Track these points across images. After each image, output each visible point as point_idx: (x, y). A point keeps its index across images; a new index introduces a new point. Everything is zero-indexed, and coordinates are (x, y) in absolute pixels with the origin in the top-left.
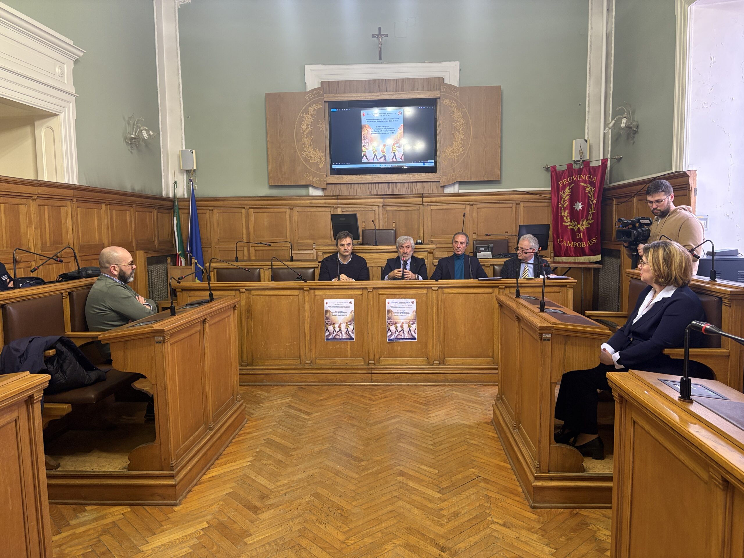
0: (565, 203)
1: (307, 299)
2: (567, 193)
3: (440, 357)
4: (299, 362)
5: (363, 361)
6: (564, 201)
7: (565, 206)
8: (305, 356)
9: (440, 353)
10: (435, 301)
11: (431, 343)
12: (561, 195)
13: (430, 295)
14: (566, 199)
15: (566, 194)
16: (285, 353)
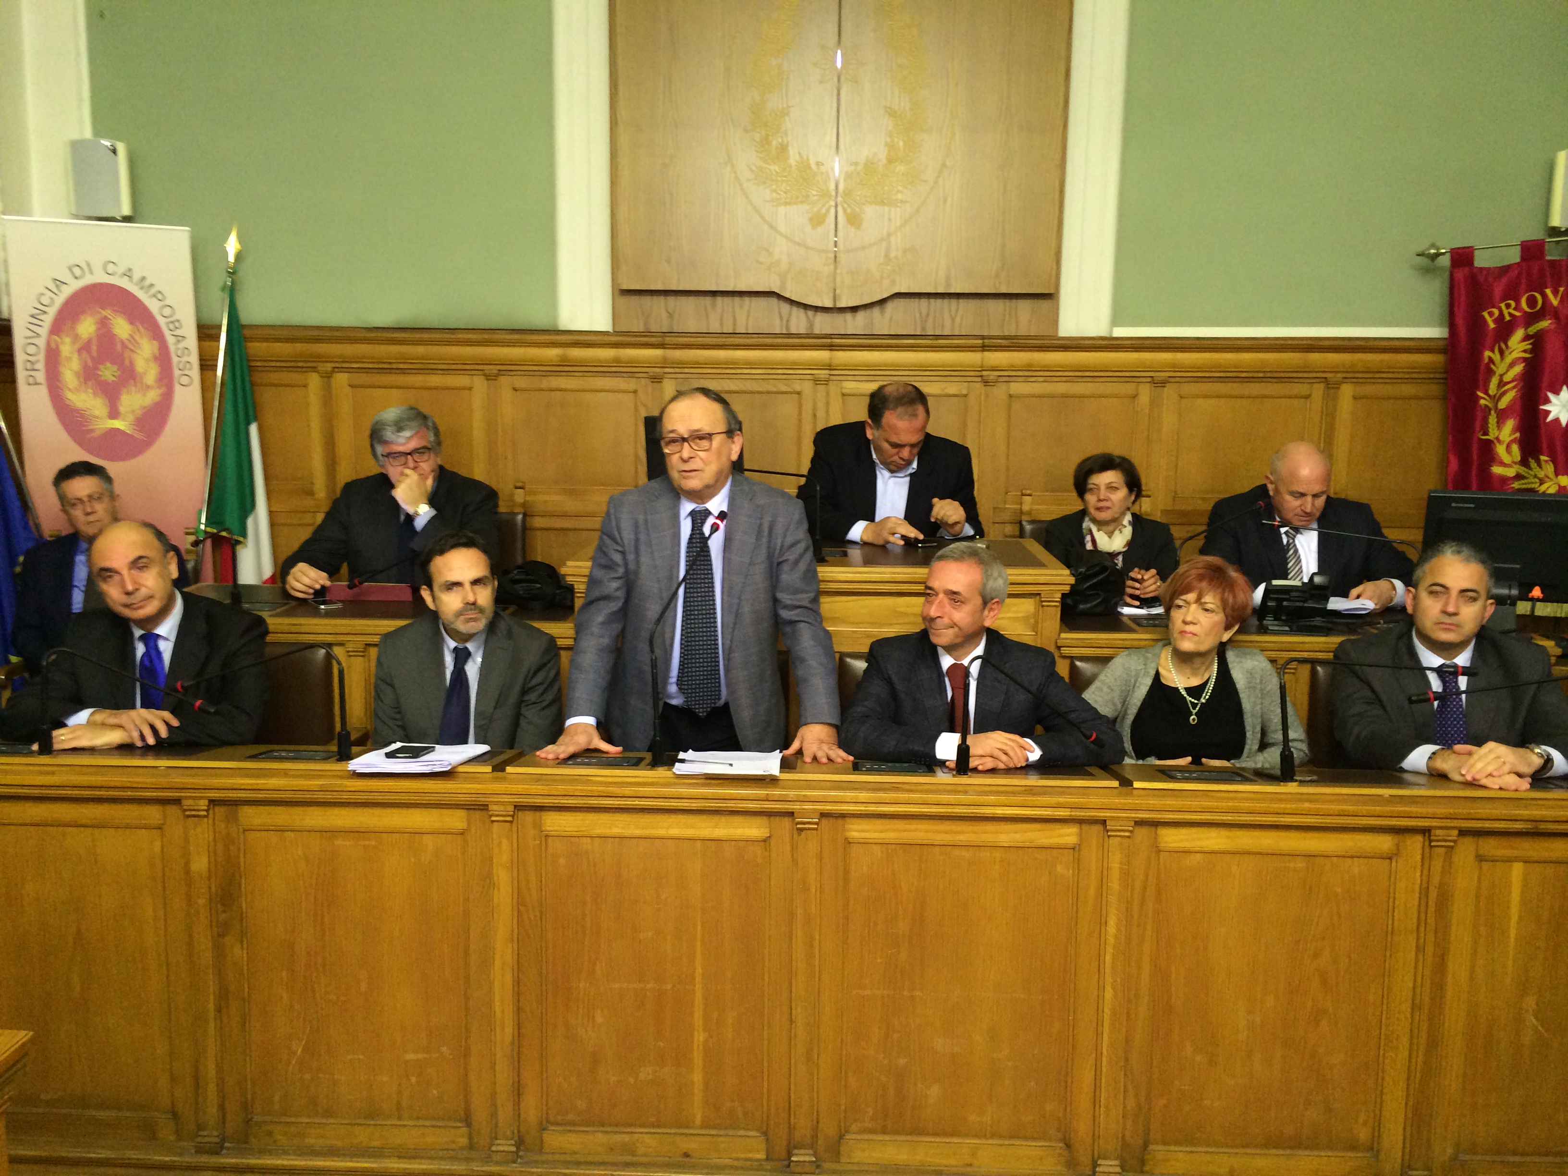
0: (1504, 393)
1: (503, 855)
2: (1516, 355)
3: (1128, 1138)
4: (464, 1141)
5: (763, 1146)
6: (1501, 384)
7: (1503, 404)
8: (494, 1115)
9: (1129, 1124)
10: (1115, 885)
11: (1088, 1077)
12: (1491, 360)
13: (1091, 855)
14: (1507, 378)
15: (1509, 359)
16: (400, 1093)
